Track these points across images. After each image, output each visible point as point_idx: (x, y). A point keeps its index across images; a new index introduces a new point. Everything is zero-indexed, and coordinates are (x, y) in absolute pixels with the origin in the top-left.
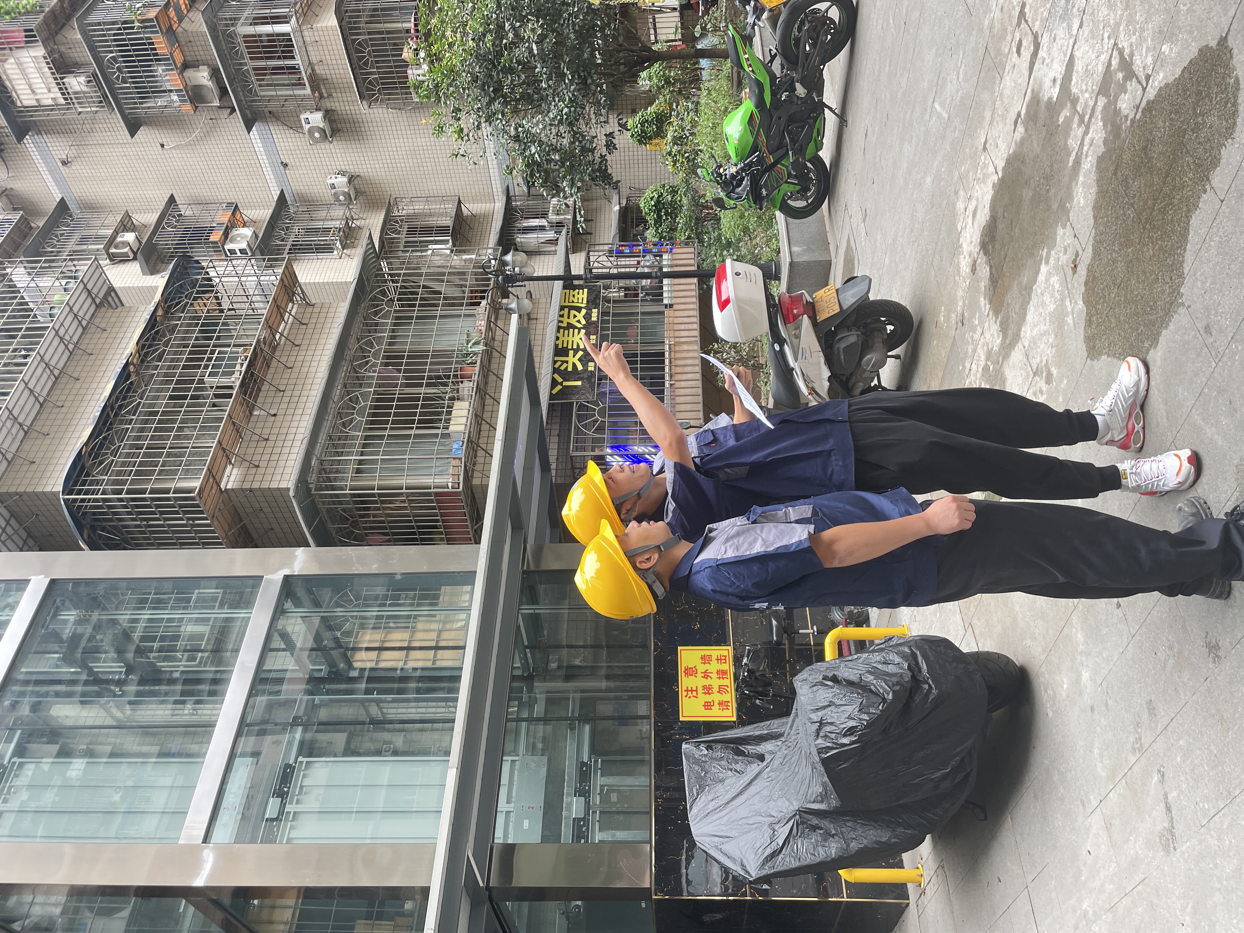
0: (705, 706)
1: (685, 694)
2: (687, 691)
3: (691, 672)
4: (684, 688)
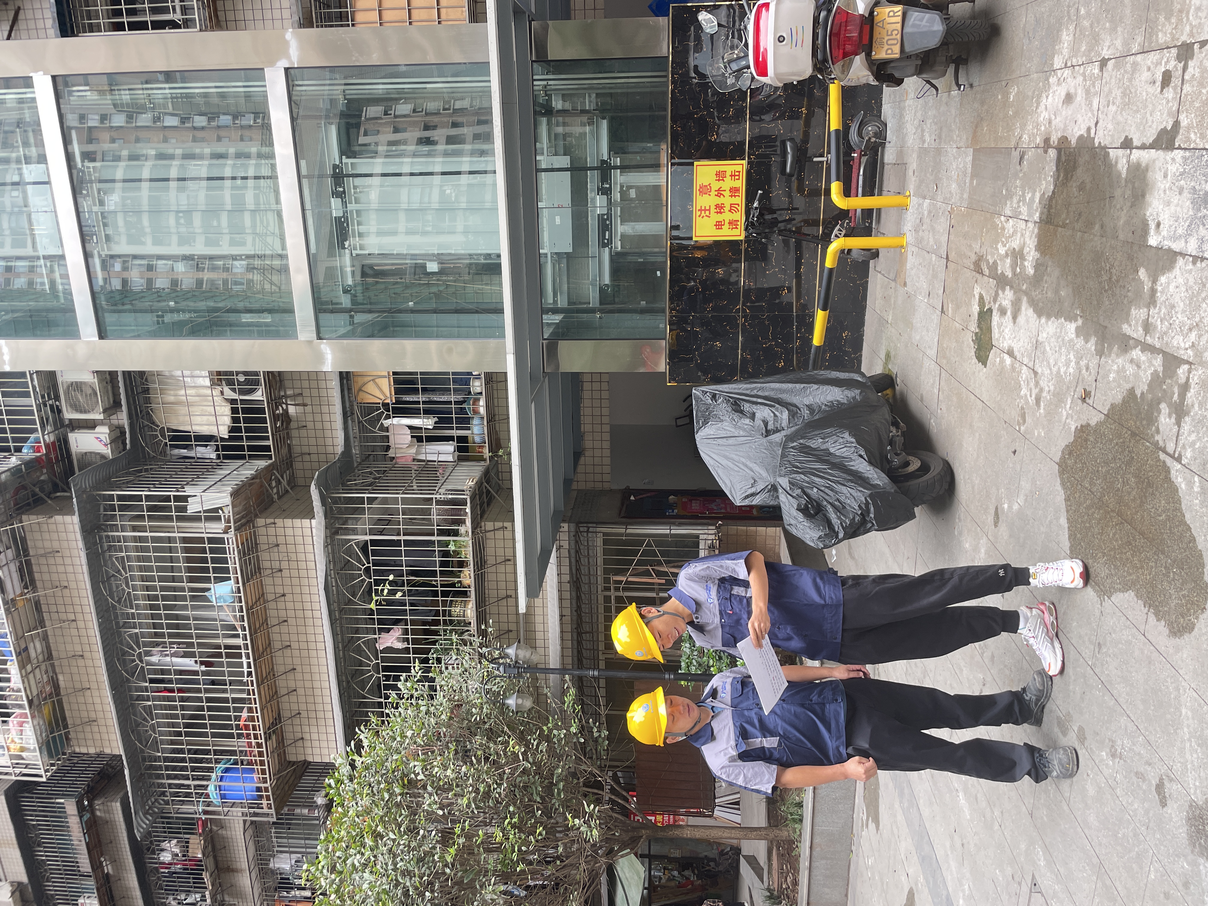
0: (716, 225)
1: (698, 213)
2: (701, 210)
3: (705, 190)
4: (698, 208)
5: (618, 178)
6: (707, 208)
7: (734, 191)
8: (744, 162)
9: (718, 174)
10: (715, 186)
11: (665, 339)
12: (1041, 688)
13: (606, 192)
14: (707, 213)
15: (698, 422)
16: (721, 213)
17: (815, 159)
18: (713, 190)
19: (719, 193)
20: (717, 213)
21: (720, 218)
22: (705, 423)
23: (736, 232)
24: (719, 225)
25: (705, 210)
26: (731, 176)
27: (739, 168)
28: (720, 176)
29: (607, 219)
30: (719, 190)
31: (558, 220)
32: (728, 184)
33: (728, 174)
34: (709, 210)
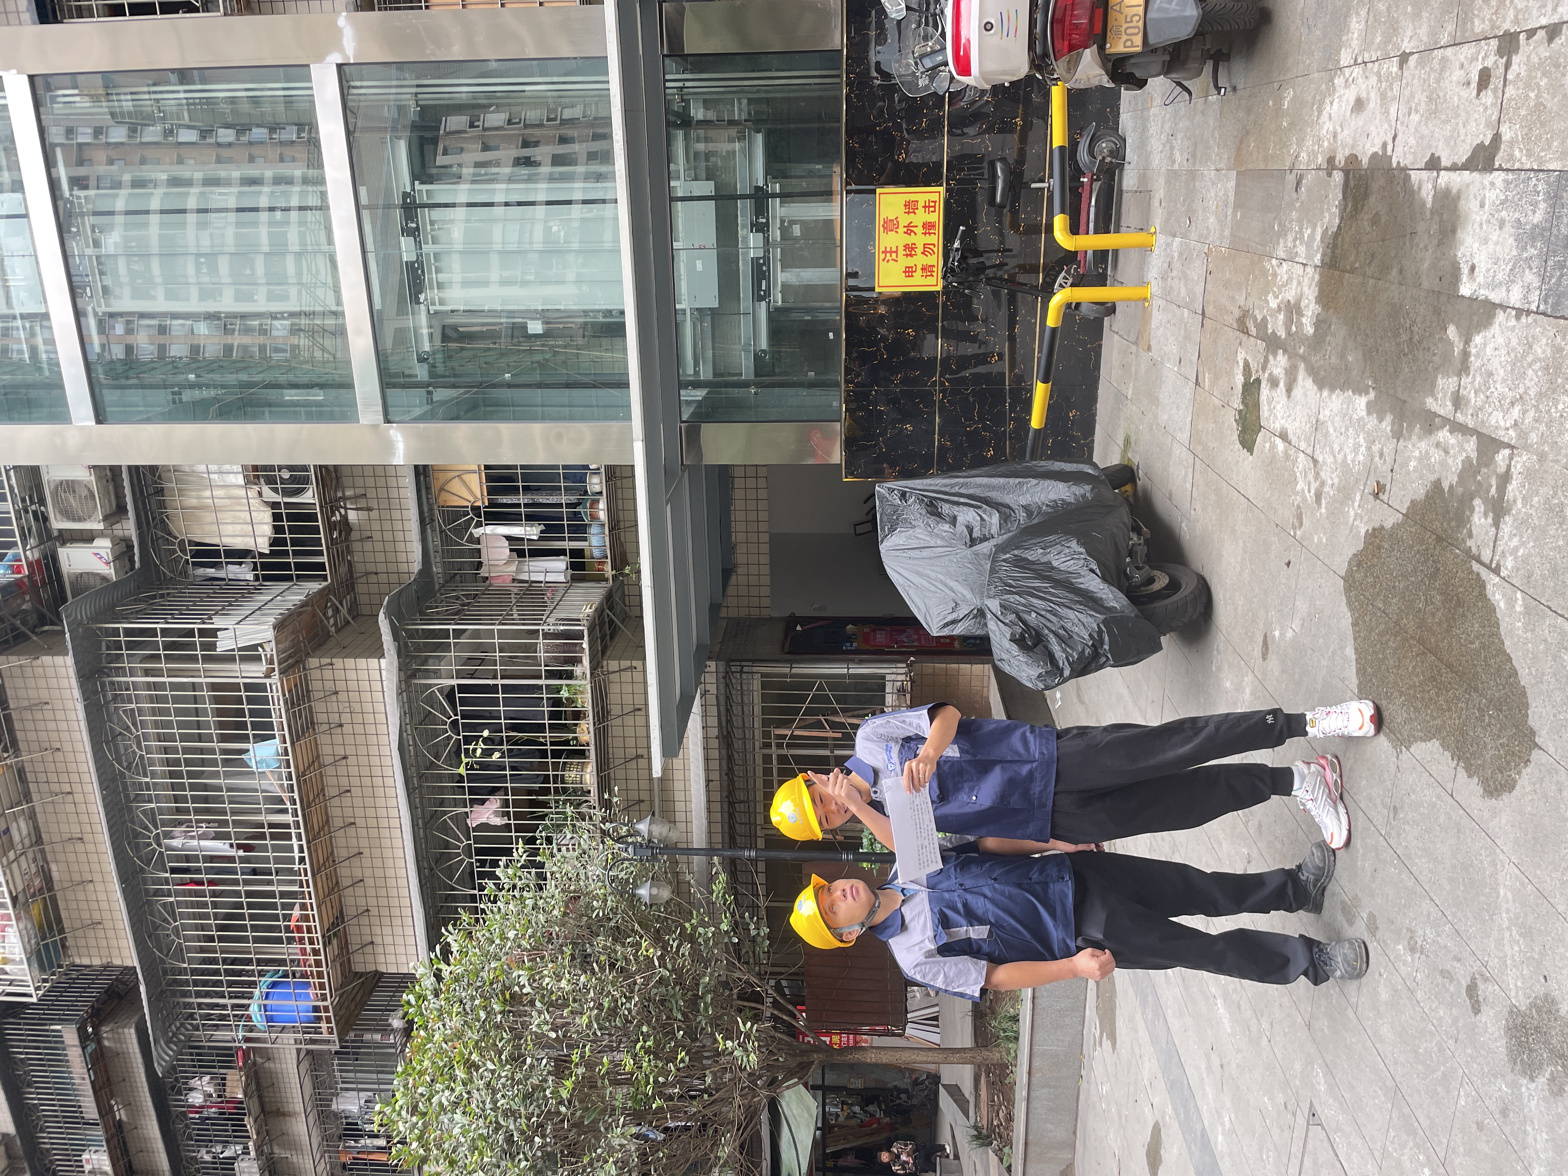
0: (905, 272)
1: (882, 256)
2: (885, 252)
3: (891, 225)
4: (882, 249)
5: (778, 210)
6: (894, 249)
7: (928, 227)
8: (942, 189)
9: (907, 205)
10: (904, 220)
11: (839, 421)
12: (1321, 865)
13: (761, 228)
14: (894, 255)
15: (883, 529)
16: (911, 255)
17: (1033, 186)
18: (901, 226)
19: (909, 230)
20: (907, 255)
21: (910, 262)
22: (892, 530)
23: (931, 280)
24: (909, 272)
25: (891, 252)
26: (925, 207)
27: (935, 197)
28: (910, 207)
29: (764, 264)
30: (909, 226)
31: (699, 265)
32: (920, 217)
33: (921, 204)
34: (896, 252)
